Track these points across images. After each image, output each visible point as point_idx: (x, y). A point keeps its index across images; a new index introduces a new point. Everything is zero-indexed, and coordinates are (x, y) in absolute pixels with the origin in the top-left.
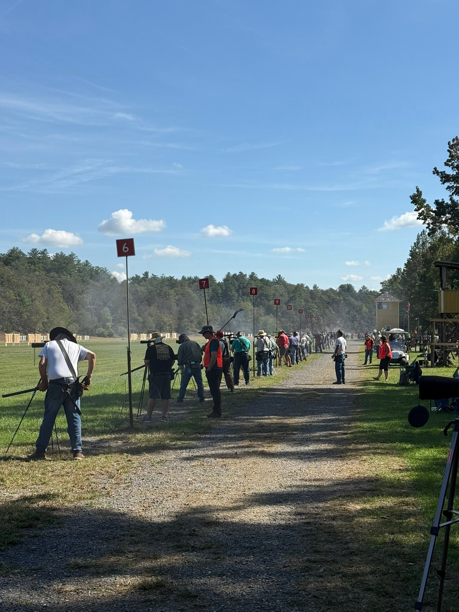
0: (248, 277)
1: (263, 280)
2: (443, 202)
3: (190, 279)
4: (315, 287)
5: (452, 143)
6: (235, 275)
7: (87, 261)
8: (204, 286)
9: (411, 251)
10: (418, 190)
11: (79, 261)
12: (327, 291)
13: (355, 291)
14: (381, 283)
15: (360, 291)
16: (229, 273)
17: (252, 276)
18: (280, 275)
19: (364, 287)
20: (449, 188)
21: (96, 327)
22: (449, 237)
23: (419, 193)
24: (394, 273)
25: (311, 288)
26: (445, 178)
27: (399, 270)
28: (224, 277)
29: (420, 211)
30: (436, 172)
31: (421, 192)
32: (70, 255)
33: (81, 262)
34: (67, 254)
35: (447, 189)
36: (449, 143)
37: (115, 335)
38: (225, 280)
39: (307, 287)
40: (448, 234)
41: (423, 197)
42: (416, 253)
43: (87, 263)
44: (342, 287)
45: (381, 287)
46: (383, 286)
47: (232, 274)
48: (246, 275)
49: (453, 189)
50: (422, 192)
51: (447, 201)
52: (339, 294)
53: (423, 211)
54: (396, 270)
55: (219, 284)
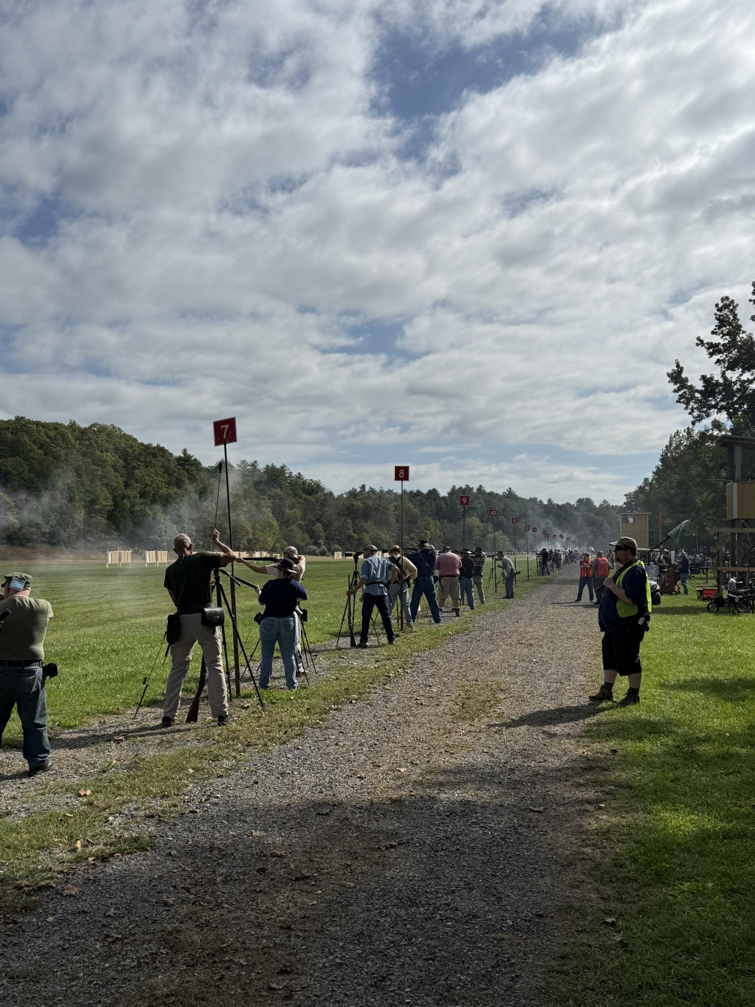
0: (475, 490)
1: (491, 494)
2: (712, 378)
3: (411, 492)
4: (550, 501)
5: (721, 305)
6: (461, 488)
7: (299, 473)
8: (225, 437)
9: (662, 456)
10: (678, 366)
11: (291, 473)
12: (563, 505)
13: (595, 506)
14: (626, 495)
15: (601, 505)
16: (454, 486)
17: (480, 489)
18: (510, 489)
19: (605, 502)
20: (718, 361)
21: (307, 545)
22: (712, 434)
23: (680, 369)
24: (641, 483)
25: (545, 502)
26: (713, 349)
27: (646, 480)
28: (449, 490)
29: (681, 393)
30: (701, 342)
31: (682, 368)
32: (282, 467)
33: (293, 475)
34: (278, 466)
35: (716, 363)
36: (717, 305)
37: (327, 553)
38: (449, 494)
39: (540, 501)
40: (712, 429)
41: (683, 375)
42: (668, 457)
43: (299, 476)
44: (580, 501)
45: (624, 500)
46: (627, 498)
47: (457, 487)
48: (472, 489)
49: (724, 363)
50: (684, 369)
51: (718, 378)
52: (577, 509)
53: (685, 392)
54: (643, 480)
55: (444, 498)
